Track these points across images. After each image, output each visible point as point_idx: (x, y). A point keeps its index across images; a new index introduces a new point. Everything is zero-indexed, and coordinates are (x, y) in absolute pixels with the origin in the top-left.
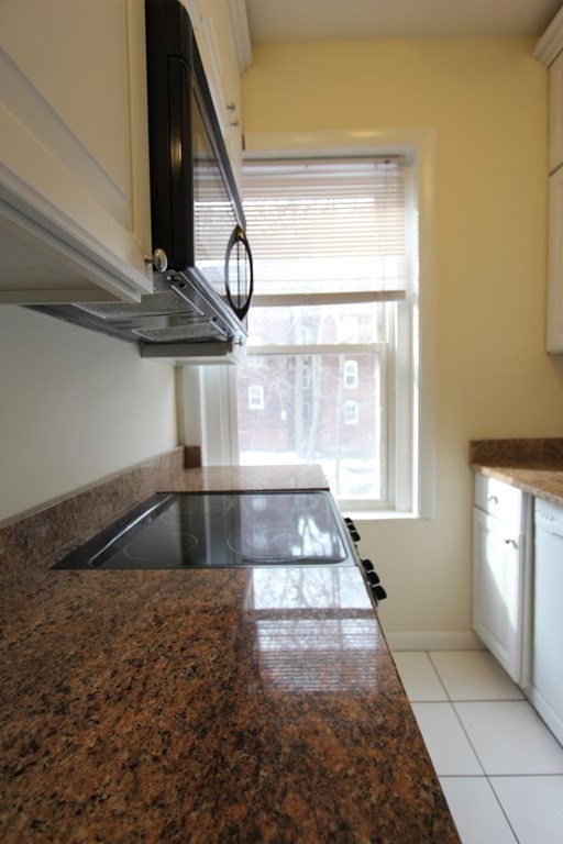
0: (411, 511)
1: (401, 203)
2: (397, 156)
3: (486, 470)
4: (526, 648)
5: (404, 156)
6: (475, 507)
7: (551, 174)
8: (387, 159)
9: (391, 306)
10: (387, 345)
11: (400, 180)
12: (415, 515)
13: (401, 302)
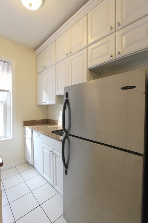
0: (11, 137)
1: (8, 71)
2: (7, 62)
3: (26, 127)
4: (33, 157)
5: (9, 63)
6: (25, 134)
7: (37, 74)
8: (5, 62)
9: (6, 93)
10: (5, 101)
11: (8, 67)
12: (12, 138)
13: (8, 92)
